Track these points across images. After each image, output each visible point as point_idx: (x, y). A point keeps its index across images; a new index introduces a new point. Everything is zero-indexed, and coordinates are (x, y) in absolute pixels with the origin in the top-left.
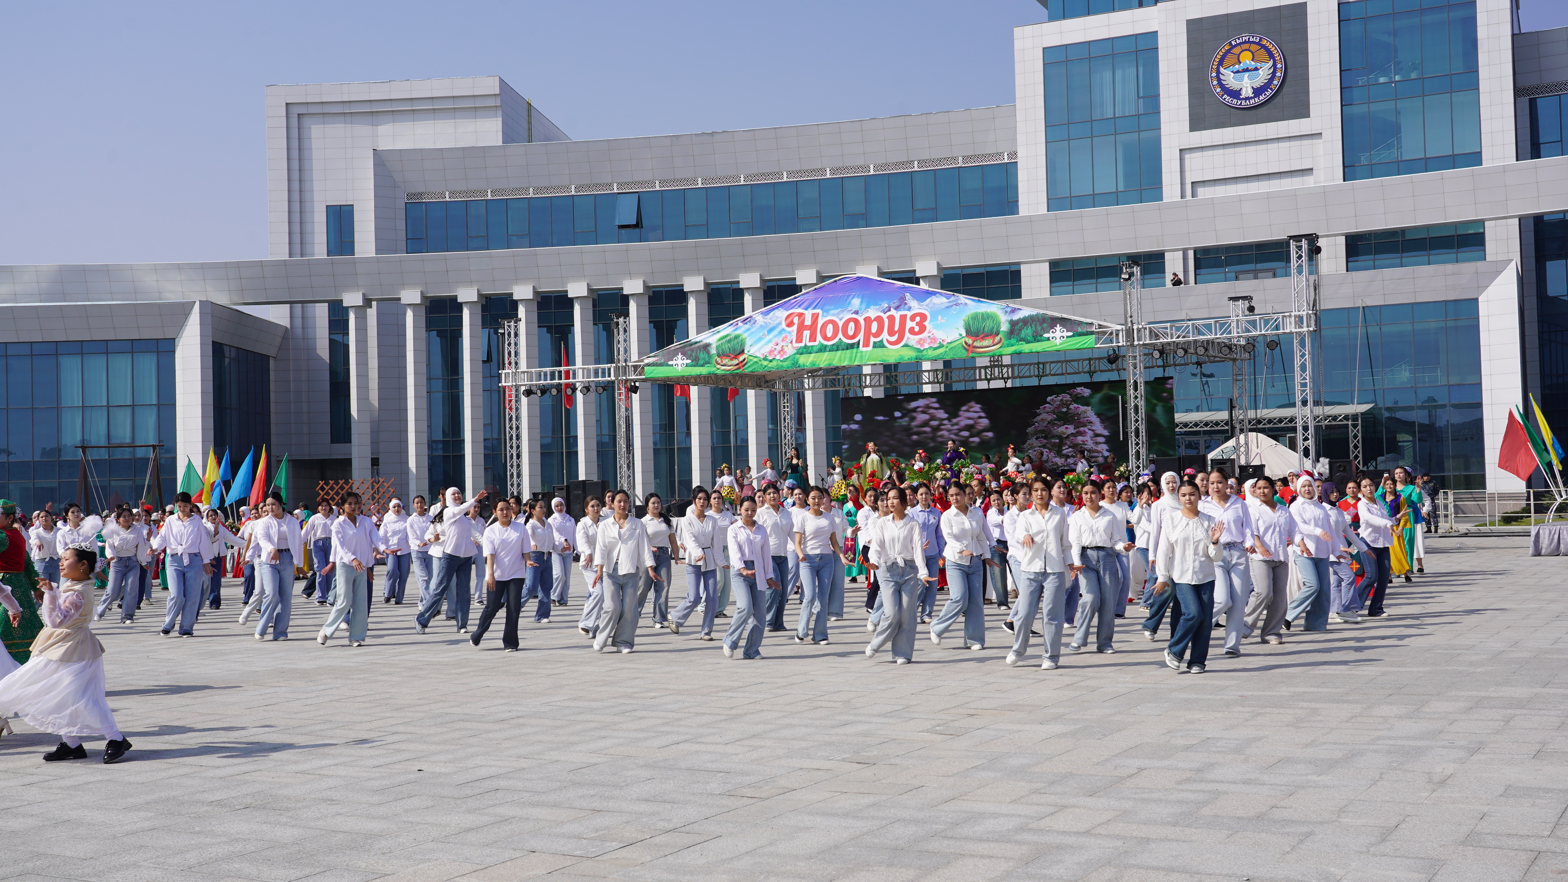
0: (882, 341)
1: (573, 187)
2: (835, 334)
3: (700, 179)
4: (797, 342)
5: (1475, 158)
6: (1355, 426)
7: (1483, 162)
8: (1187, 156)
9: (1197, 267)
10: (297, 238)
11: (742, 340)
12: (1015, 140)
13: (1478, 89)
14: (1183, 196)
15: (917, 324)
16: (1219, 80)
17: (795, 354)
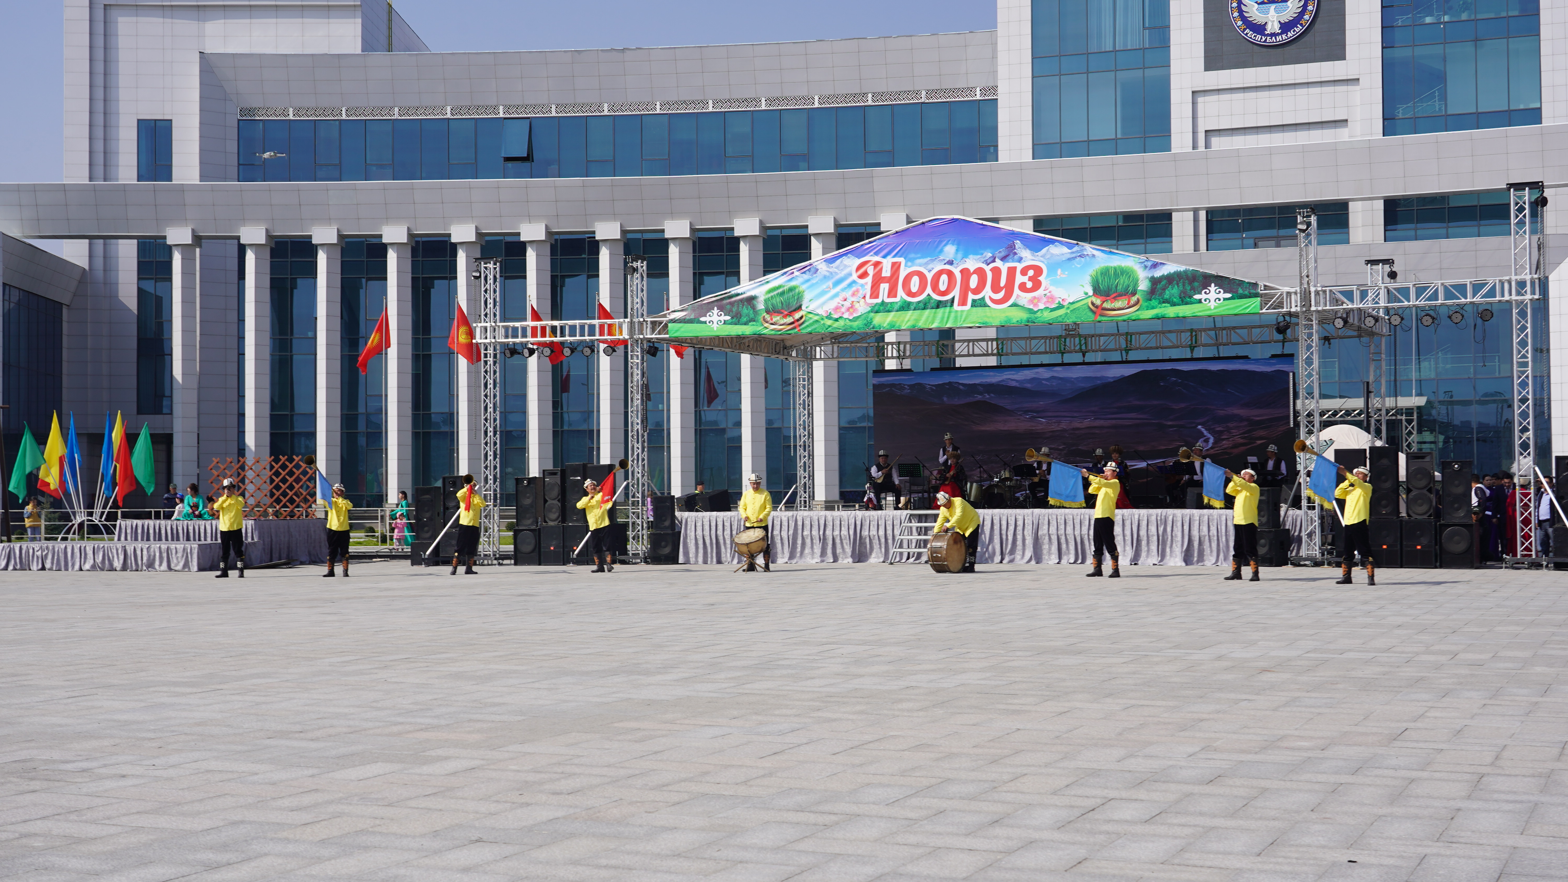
0: (983, 299)
1: (449, 109)
2: (922, 288)
3: (606, 105)
4: (871, 297)
5: (1534, 116)
6: (1409, 422)
7: (1543, 120)
8: (1200, 100)
9: (1209, 231)
10: (99, 159)
11: (799, 293)
12: (995, 72)
13: (1539, 35)
14: (1195, 147)
15: (1030, 279)
16: (1241, 12)
17: (869, 312)
